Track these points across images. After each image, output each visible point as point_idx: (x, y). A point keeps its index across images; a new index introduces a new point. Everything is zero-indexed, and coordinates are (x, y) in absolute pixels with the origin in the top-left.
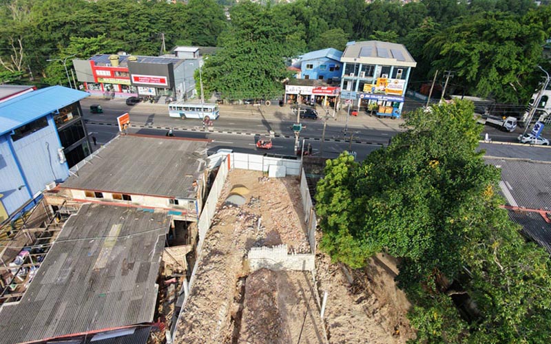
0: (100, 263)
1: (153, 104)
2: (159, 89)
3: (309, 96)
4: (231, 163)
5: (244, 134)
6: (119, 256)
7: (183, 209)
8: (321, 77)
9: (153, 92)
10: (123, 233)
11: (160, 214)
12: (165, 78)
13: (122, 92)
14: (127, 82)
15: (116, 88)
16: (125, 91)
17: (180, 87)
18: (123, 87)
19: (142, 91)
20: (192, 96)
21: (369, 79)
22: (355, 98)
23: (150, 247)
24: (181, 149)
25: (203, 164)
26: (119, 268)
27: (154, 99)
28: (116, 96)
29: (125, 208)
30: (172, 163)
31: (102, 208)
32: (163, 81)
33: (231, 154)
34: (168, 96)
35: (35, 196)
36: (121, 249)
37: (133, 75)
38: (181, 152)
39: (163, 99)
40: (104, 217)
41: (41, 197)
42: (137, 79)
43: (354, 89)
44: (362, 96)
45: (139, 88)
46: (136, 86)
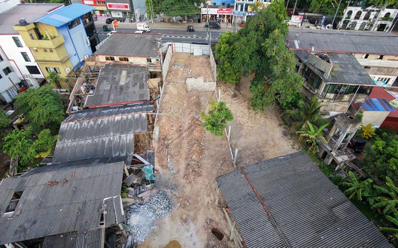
0: (122, 83)
1: (122, 23)
2: (124, 13)
3: (216, 15)
4: (174, 49)
5: (179, 37)
6: (130, 81)
7: (154, 64)
8: (223, 4)
9: (121, 16)
10: (128, 73)
11: (143, 67)
12: (128, 4)
13: (101, 16)
14: (104, 8)
15: (98, 13)
16: (103, 15)
17: (136, 11)
18: (102, 12)
19: (114, 15)
20: (144, 19)
21: (251, 2)
22: (242, 16)
23: (142, 78)
24: (148, 38)
25: (160, 44)
26: (131, 84)
27: (122, 20)
28: (98, 19)
29: (126, 65)
30: (144, 44)
31: (115, 65)
32: (126, 7)
33: (173, 43)
34: (130, 18)
35: (81, 61)
36: (129, 79)
37: (108, 4)
38: (148, 40)
39: (127, 20)
40: (117, 68)
41: (84, 61)
42: (110, 6)
43: (242, 10)
44: (247, 14)
45: (112, 12)
46: (110, 11)
